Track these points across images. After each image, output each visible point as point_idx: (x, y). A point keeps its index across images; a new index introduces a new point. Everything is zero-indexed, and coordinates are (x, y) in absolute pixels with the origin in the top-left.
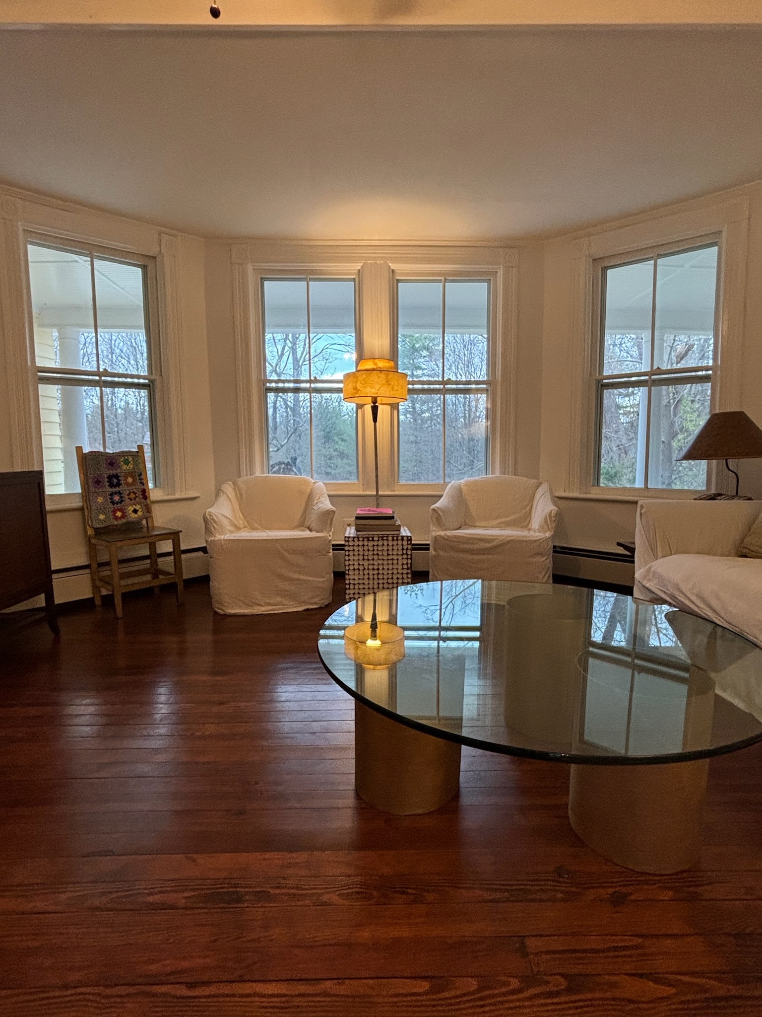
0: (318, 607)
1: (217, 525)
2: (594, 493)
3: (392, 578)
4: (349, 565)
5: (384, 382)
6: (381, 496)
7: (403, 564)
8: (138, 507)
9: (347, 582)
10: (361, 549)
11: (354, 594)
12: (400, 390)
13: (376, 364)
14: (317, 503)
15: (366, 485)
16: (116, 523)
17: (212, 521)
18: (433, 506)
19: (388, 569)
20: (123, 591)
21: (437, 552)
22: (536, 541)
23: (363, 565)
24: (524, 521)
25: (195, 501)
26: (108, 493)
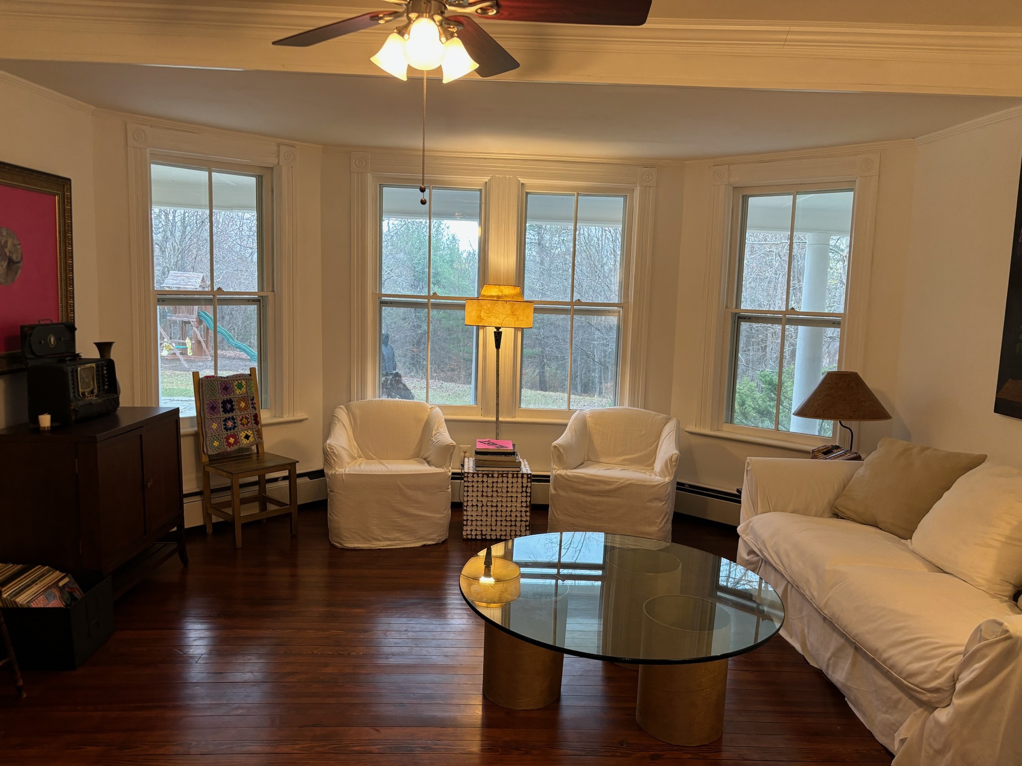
0: (434, 543)
1: (336, 458)
2: (726, 431)
3: (511, 516)
4: (468, 501)
5: (509, 312)
6: (502, 422)
7: (522, 502)
8: (250, 433)
9: (465, 518)
10: (480, 485)
11: (471, 530)
12: (525, 319)
13: (501, 291)
14: (435, 435)
15: (485, 410)
16: (229, 449)
17: (332, 454)
18: (555, 443)
19: (507, 506)
20: (243, 522)
21: (557, 491)
22: (654, 486)
23: (482, 501)
24: (647, 460)
25: (303, 422)
26: (222, 419)
